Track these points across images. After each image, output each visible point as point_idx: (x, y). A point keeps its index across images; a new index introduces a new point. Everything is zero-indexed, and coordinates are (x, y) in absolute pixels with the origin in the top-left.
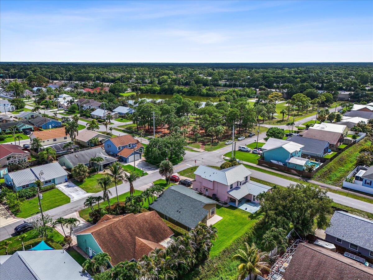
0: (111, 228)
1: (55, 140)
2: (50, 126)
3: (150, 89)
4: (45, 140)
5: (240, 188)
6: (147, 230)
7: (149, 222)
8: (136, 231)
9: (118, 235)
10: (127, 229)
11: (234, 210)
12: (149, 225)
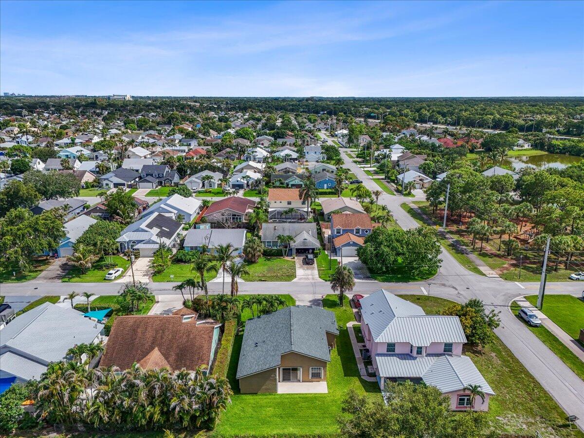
0: (140, 322)
1: (289, 203)
2: (325, 185)
3: (572, 147)
4: (277, 201)
5: (415, 358)
6: (178, 346)
7: (191, 336)
8: (164, 340)
9: (139, 335)
10: (157, 331)
11: (367, 391)
12: (187, 342)
